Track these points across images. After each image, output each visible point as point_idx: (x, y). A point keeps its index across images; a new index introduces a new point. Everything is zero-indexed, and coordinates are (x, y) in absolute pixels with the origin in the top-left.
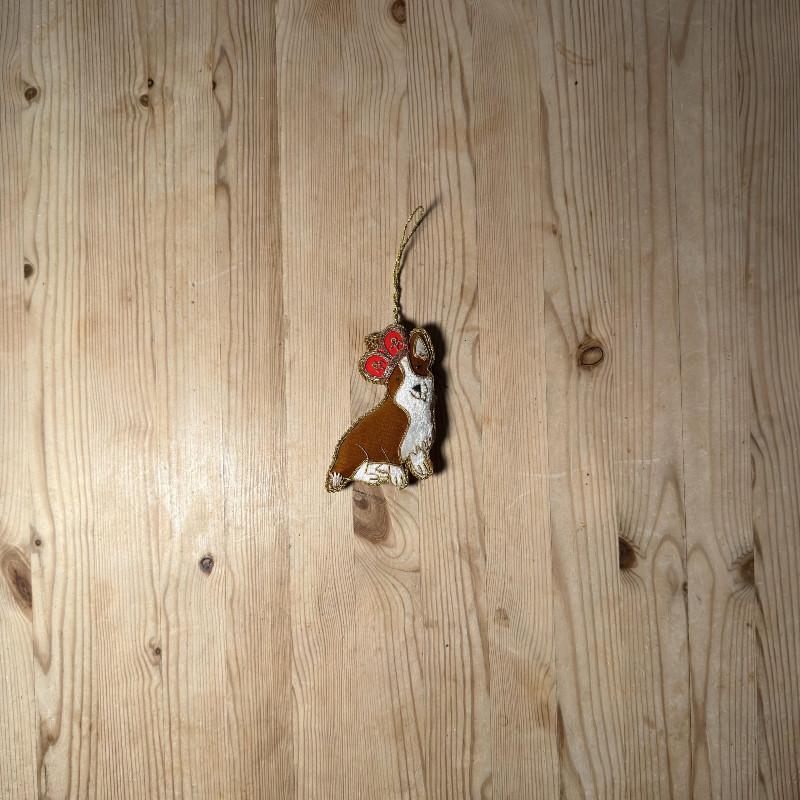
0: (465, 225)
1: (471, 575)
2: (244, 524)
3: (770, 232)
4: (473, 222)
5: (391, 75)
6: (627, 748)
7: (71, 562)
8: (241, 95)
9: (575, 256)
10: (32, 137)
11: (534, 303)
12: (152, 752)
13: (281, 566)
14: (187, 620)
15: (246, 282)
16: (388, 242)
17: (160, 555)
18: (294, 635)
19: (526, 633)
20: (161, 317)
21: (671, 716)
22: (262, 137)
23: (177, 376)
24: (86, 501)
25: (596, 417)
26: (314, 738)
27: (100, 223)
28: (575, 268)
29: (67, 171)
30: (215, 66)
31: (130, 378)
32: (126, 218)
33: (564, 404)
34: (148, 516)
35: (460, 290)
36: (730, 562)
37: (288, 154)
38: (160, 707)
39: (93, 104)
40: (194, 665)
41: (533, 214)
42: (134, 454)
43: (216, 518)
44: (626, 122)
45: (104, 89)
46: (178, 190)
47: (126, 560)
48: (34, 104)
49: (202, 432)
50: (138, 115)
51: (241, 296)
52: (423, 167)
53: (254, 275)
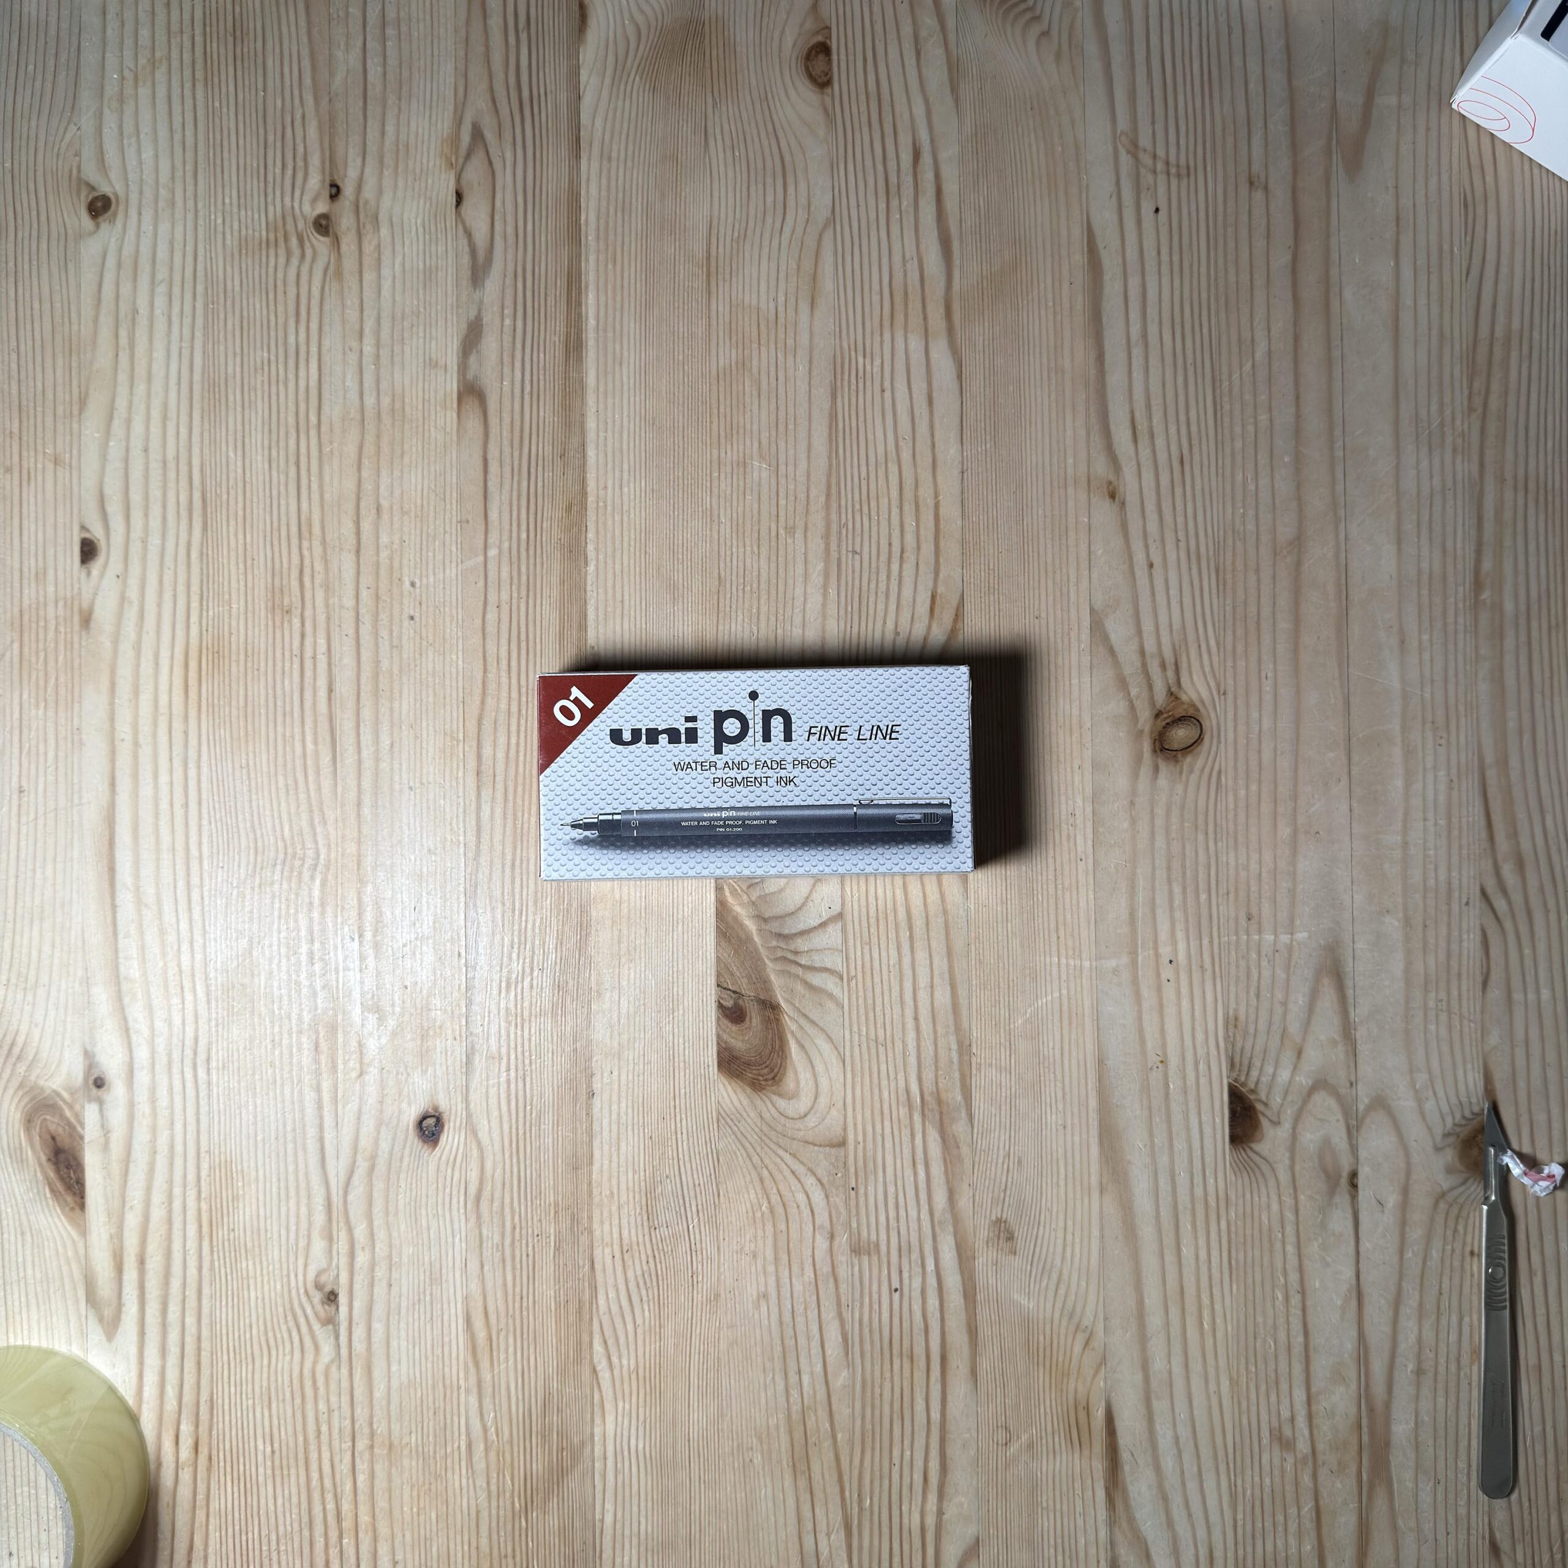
0: (939, 478)
1: (943, 1153)
2: (504, 1050)
3: (1521, 502)
4: (956, 472)
5: (802, 186)
6: (1240, 1489)
7: (162, 1121)
8: (510, 219)
9: (1150, 541)
10: (99, 291)
11: (1070, 629)
12: (316, 1496)
13: (574, 1131)
14: (390, 1236)
15: (515, 581)
16: (791, 508)
17: (340, 1107)
18: (598, 1267)
19: (1048, 1267)
20: (349, 645)
21: (1324, 1427)
22: (551, 301)
23: (377, 760)
24: (195, 1000)
25: (1187, 852)
26: (634, 1469)
27: (232, 461)
28: (1151, 566)
29: (168, 357)
30: (461, 160)
31: (285, 765)
32: (282, 453)
33: (1126, 825)
34: (317, 1032)
35: (928, 602)
36: (1438, 1131)
37: (601, 333)
38: (334, 1406)
39: (220, 228)
40: (402, 1325)
41: (1070, 461)
42: (292, 911)
43: (450, 1038)
44: (1252, 289)
45: (242, 201)
46: (386, 401)
47: (272, 1118)
48: (105, 226)
49: (425, 869)
50: (309, 252)
51: (505, 607)
52: (861, 367)
53: (531, 567)
